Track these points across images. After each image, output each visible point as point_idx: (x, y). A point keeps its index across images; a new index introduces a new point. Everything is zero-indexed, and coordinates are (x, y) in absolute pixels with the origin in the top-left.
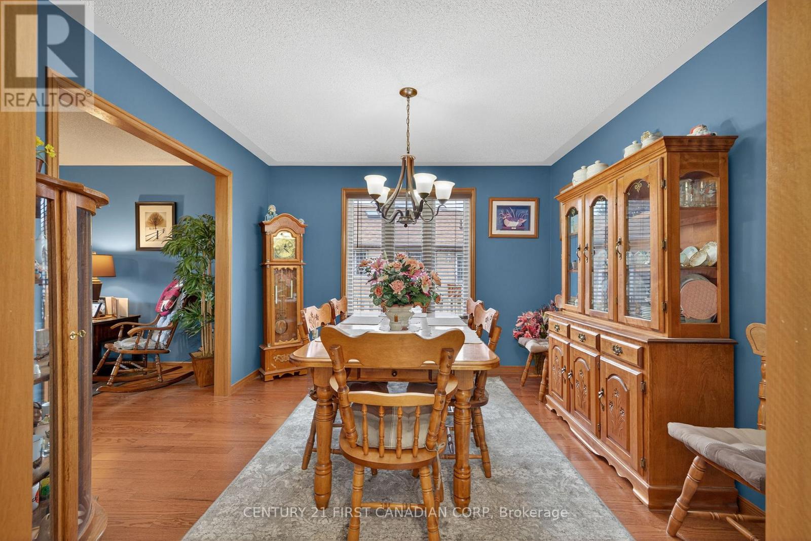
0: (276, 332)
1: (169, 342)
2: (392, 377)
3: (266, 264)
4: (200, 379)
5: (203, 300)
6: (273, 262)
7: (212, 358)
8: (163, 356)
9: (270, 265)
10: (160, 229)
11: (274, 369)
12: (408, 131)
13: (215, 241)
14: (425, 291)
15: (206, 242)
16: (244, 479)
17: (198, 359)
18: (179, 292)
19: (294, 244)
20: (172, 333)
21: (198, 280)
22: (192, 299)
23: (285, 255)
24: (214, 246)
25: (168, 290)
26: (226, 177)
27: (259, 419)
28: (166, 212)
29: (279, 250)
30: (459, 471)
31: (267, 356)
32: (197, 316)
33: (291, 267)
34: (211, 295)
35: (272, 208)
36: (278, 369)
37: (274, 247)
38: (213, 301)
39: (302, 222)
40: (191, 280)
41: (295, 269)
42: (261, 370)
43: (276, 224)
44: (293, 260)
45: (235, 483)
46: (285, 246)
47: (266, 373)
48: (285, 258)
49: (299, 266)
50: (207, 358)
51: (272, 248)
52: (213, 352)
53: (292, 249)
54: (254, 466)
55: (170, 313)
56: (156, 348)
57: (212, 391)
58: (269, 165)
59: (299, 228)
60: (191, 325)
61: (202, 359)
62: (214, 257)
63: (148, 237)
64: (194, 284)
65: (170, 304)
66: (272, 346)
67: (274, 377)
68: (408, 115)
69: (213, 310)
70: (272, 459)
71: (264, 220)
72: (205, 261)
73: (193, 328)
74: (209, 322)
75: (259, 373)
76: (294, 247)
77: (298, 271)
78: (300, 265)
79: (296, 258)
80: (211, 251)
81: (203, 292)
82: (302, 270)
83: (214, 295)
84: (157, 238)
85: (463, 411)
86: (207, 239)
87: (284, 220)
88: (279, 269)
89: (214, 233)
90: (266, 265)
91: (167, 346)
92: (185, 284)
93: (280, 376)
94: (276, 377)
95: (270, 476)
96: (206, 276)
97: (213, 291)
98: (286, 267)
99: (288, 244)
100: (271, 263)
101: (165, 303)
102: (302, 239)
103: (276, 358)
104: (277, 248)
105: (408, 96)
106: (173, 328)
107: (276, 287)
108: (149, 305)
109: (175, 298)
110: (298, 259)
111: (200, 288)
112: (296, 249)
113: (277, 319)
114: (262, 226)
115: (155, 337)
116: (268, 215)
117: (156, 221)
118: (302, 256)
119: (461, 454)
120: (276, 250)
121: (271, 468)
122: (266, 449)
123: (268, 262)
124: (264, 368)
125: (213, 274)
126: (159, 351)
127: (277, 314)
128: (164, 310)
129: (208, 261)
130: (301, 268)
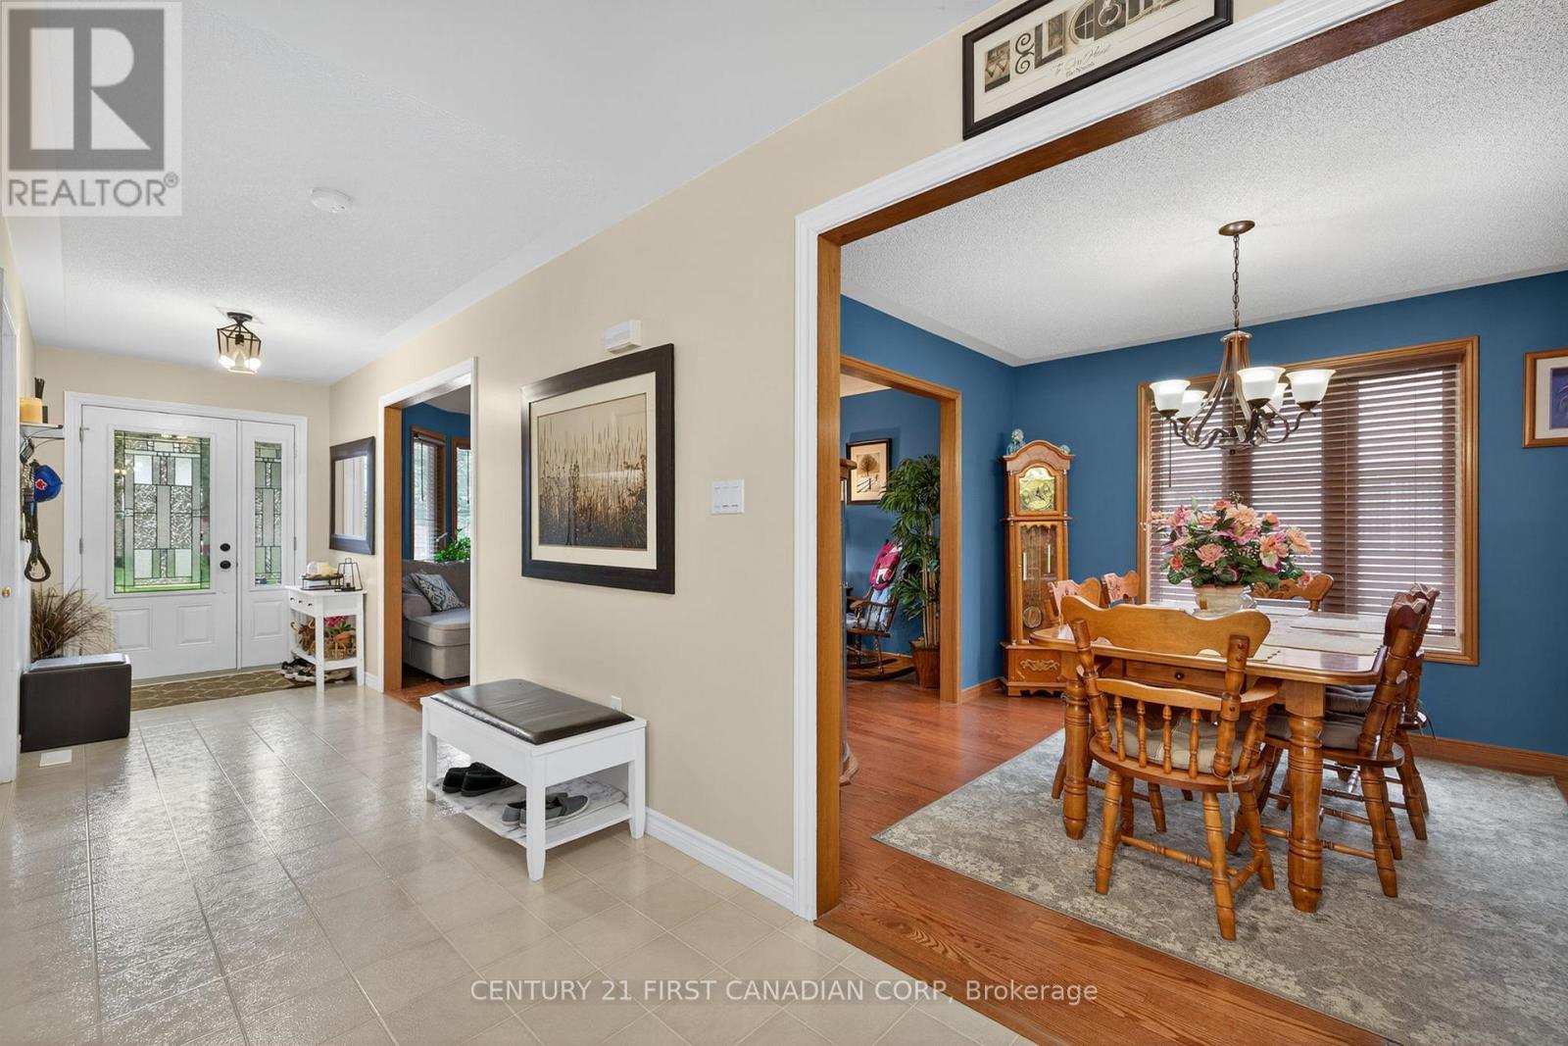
0: (1024, 625)
1: (889, 623)
2: (1175, 680)
3: (1009, 519)
4: (922, 677)
5: (924, 570)
6: (1019, 516)
7: (937, 649)
8: (882, 640)
9: (1015, 521)
10: (872, 476)
11: (1023, 680)
12: (1236, 292)
13: (939, 489)
14: (1269, 561)
15: (928, 491)
16: (978, 787)
17: (920, 649)
18: (898, 559)
19: (1052, 486)
20: (892, 612)
21: (919, 543)
22: (914, 569)
23: (1037, 505)
24: (938, 495)
25: (884, 555)
26: (954, 400)
27: (999, 736)
28: (878, 452)
29: (1028, 497)
30: (1297, 843)
31: (1012, 658)
32: (918, 591)
33: (1048, 524)
34: (934, 564)
35: (1018, 435)
36: (1028, 681)
37: (1021, 492)
38: (938, 573)
39: (1065, 450)
40: (912, 543)
41: (1054, 528)
42: (1003, 679)
43: (1024, 459)
44: (1052, 512)
45: (968, 786)
46: (1038, 492)
47: (1010, 684)
48: (1038, 510)
49: (1060, 523)
50: (930, 650)
51: (1017, 496)
52: (939, 643)
53: (1049, 494)
54: (990, 778)
55: (887, 586)
56: (876, 630)
57: (937, 695)
58: (1013, 365)
59: (1061, 460)
60: (911, 603)
61: (925, 650)
62: (938, 512)
63: (860, 488)
64: (914, 549)
65: (889, 574)
66: (1018, 643)
67: (1021, 692)
68: (1236, 265)
69: (937, 586)
70: (1012, 778)
71: (1005, 454)
72: (927, 517)
73: (913, 607)
74: (933, 600)
75: (1000, 684)
76: (1053, 492)
77: (1059, 530)
78: (1063, 521)
79: (1055, 509)
80: (934, 502)
81: (924, 560)
82: (1066, 527)
83: (938, 563)
84: (870, 488)
85: (1305, 750)
86: (930, 487)
87: (1038, 450)
88: (1028, 527)
89: (939, 477)
90: (1008, 522)
91: (888, 628)
92: (905, 548)
93: (1032, 692)
94: (1025, 694)
95: (1009, 793)
96: (928, 536)
97: (938, 558)
98: (1039, 524)
99: (1043, 488)
100: (1017, 518)
101: (883, 572)
102: (1066, 478)
103: (1026, 663)
104: (1026, 494)
105: (1236, 234)
106: (892, 605)
107: (1025, 554)
108: (861, 575)
109: (894, 567)
110: (1059, 511)
111: (922, 555)
112: (1055, 495)
113: (1026, 605)
114: (1002, 463)
115: (874, 617)
116: (1011, 447)
117: (869, 465)
118: (1066, 507)
119: (1300, 817)
120: (1024, 498)
121: (1012, 786)
122: (1006, 767)
123: (1012, 517)
124: (1007, 678)
125: (937, 536)
126: (878, 633)
127: (1025, 596)
128: (881, 581)
129: (932, 517)
130: (1063, 525)
